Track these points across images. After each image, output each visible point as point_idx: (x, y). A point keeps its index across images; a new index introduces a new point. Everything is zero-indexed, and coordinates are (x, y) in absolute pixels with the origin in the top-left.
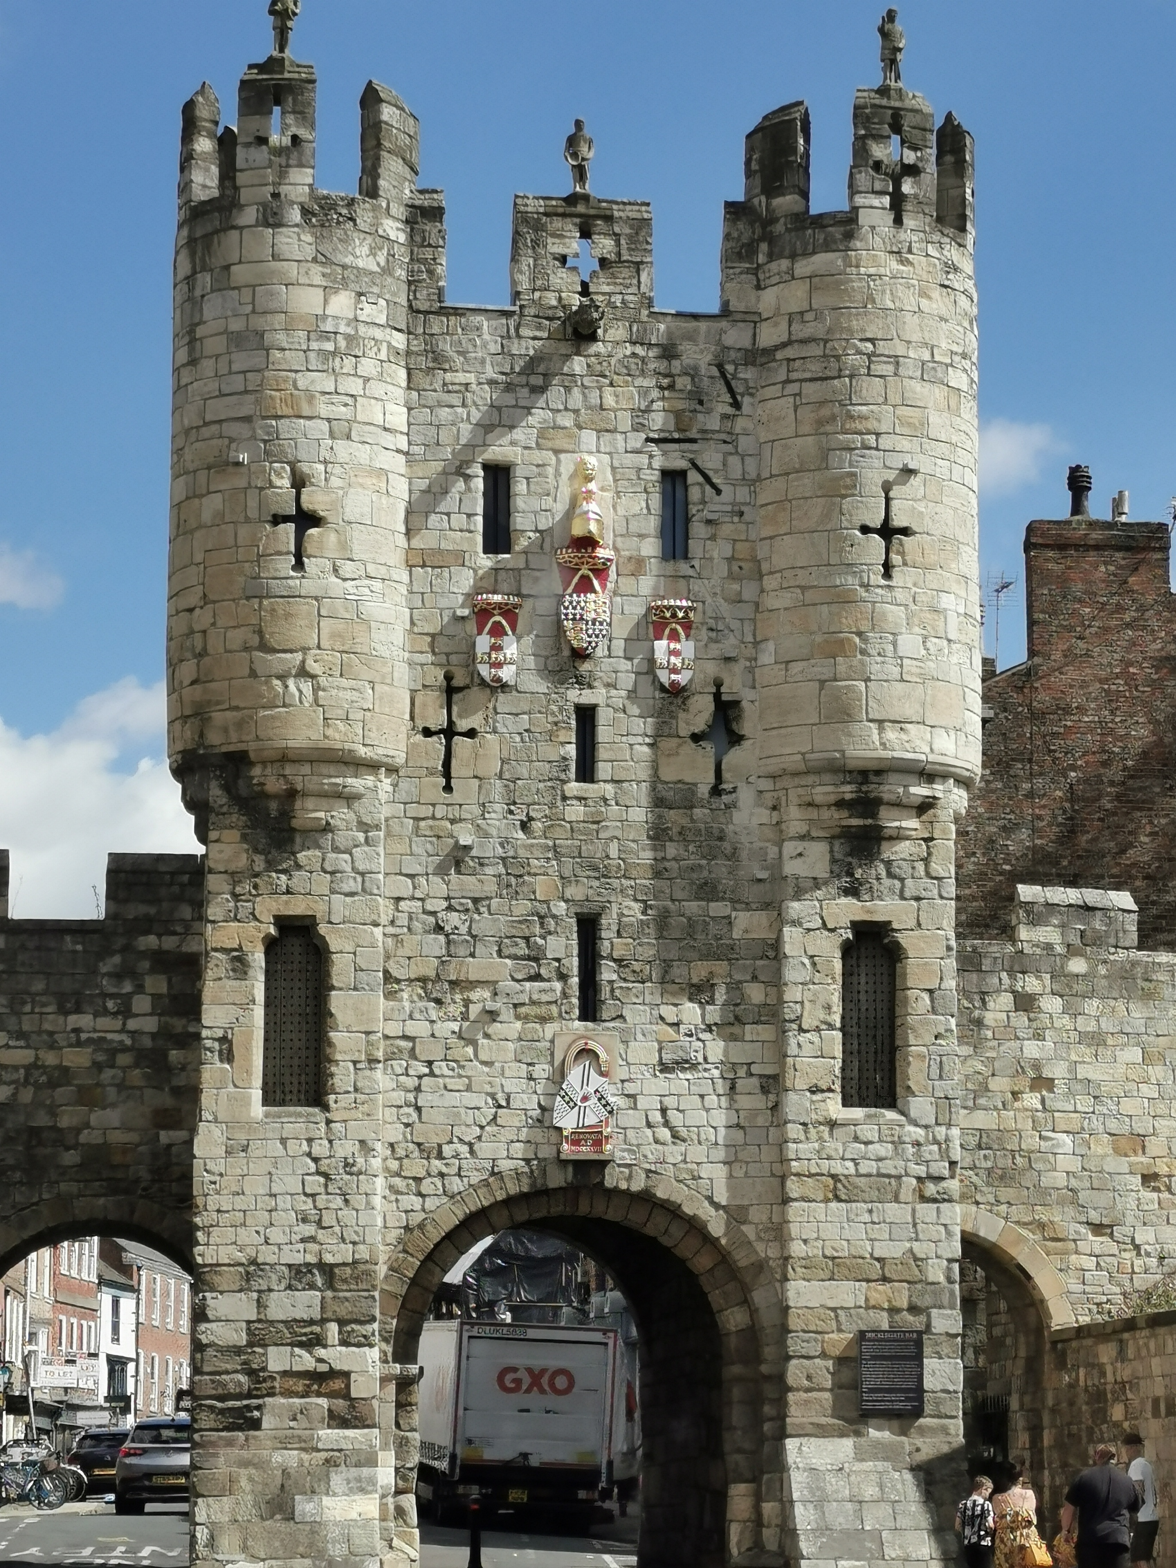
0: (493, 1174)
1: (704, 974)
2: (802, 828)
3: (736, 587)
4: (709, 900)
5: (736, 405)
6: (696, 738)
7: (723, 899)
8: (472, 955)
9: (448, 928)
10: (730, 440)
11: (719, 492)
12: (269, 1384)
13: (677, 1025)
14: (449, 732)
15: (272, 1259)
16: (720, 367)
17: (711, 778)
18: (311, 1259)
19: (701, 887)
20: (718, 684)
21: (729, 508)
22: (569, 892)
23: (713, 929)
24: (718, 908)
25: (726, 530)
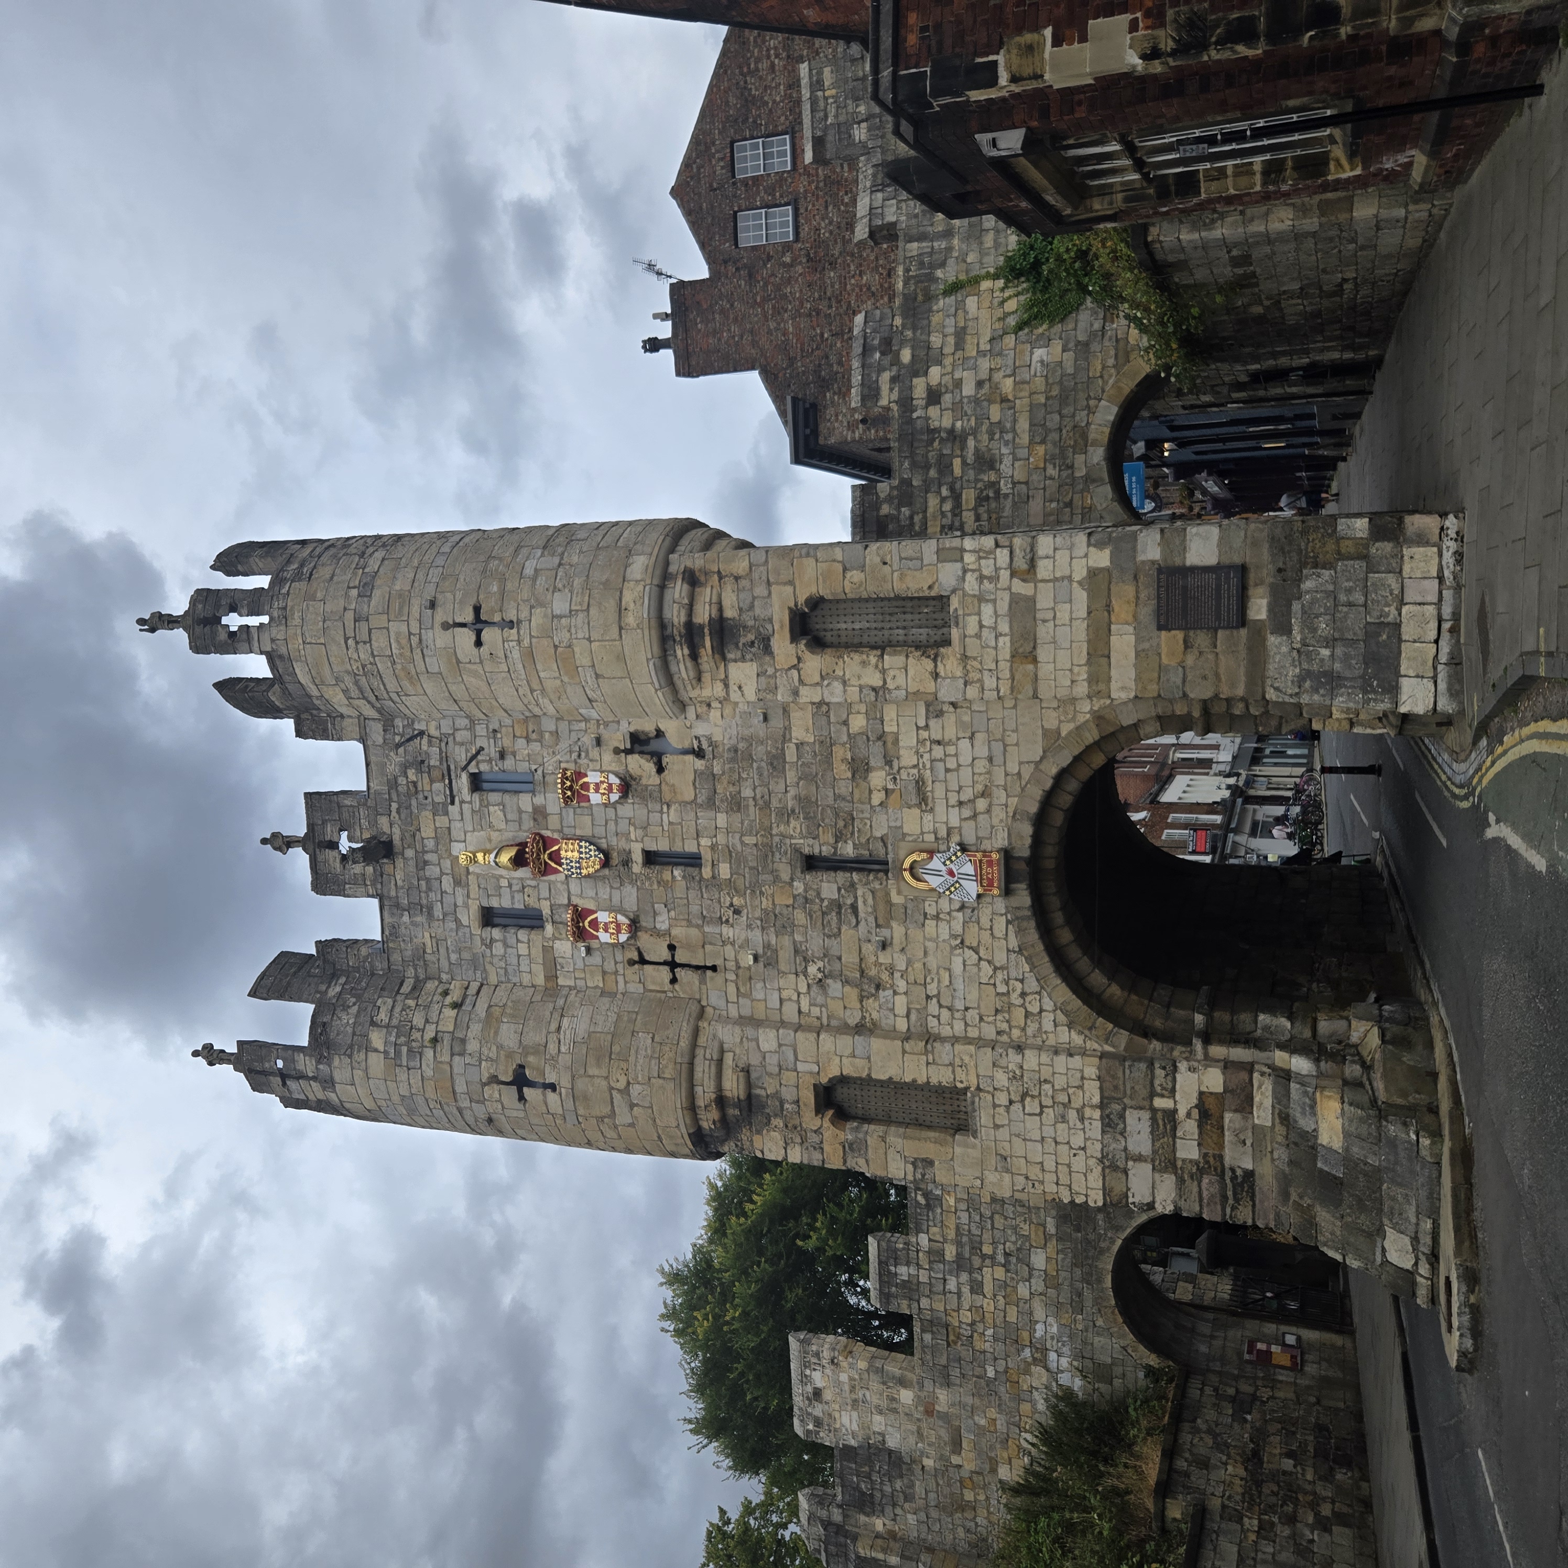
0: (1020, 952)
1: (844, 767)
2: (719, 687)
3: (547, 735)
4: (785, 761)
5: (421, 733)
6: (660, 770)
7: (783, 749)
8: (840, 958)
9: (820, 976)
10: (443, 739)
11: (482, 749)
12: (1211, 1160)
13: (887, 791)
14: (673, 965)
15: (1098, 1146)
16: (398, 746)
17: (690, 758)
18: (1097, 1114)
19: (774, 768)
20: (617, 751)
21: (492, 741)
22: (785, 876)
23: (808, 758)
24: (791, 754)
25: (507, 742)
